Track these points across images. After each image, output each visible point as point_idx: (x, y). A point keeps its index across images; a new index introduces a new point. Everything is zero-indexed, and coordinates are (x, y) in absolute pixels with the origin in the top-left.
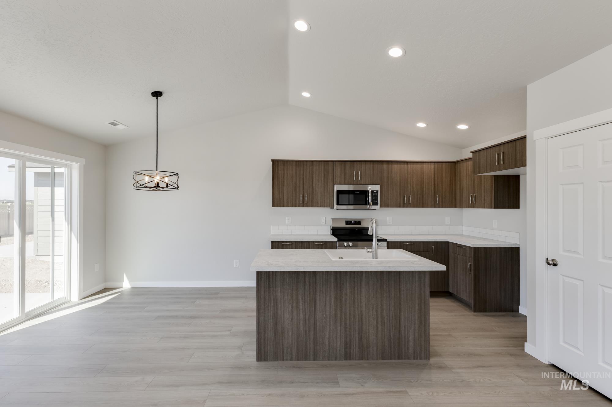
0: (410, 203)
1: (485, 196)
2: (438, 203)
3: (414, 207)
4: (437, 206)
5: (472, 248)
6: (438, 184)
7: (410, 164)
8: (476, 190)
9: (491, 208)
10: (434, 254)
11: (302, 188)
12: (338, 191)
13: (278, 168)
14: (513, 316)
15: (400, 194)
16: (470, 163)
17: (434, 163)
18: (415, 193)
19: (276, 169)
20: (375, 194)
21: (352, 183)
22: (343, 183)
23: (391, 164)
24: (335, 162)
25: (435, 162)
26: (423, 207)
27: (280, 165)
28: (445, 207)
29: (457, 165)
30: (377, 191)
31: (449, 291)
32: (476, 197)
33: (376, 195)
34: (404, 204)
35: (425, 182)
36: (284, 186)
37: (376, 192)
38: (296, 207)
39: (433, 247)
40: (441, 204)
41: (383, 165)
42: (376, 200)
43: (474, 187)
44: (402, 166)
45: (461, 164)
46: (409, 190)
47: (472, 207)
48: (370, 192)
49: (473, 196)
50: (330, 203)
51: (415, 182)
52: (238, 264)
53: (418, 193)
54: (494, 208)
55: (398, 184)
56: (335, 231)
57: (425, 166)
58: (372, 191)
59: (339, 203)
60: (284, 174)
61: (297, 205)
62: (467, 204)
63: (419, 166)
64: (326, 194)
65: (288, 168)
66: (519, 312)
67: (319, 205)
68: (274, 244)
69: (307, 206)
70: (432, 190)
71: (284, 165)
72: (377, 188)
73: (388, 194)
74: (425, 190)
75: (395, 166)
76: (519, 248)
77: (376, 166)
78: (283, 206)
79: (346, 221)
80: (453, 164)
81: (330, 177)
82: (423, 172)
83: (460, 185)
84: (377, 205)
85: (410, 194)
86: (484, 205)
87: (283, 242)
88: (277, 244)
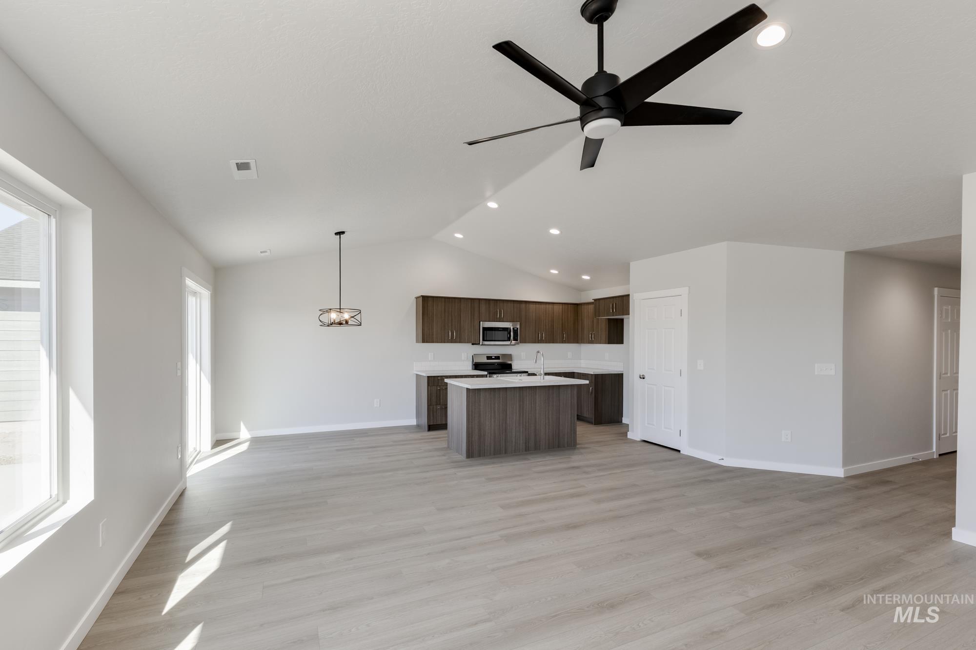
0: (543, 339)
1: (601, 335)
2: (565, 339)
3: (547, 343)
4: (565, 342)
5: (592, 375)
6: (565, 323)
7: (543, 305)
8: (595, 329)
9: (605, 344)
11: (450, 325)
12: (483, 328)
13: (427, 304)
14: (620, 425)
15: (535, 330)
16: (592, 307)
18: (547, 330)
21: (496, 320)
22: (488, 320)
23: (528, 304)
24: (480, 300)
25: (562, 304)
26: (553, 343)
27: (429, 301)
28: (570, 343)
29: (579, 307)
30: (517, 328)
32: (595, 335)
33: (517, 331)
34: (539, 340)
35: (555, 320)
36: (433, 322)
38: (444, 342)
40: (567, 340)
41: (522, 305)
42: (516, 336)
43: (593, 327)
44: (537, 306)
45: (583, 307)
46: (543, 328)
47: (591, 343)
48: (512, 329)
49: (592, 334)
50: (476, 339)
51: (547, 320)
52: (379, 404)
53: (550, 330)
54: (608, 344)
55: (534, 321)
56: (477, 366)
57: (556, 307)
58: (513, 328)
59: (484, 339)
60: (433, 310)
61: (447, 341)
62: (588, 340)
63: (550, 306)
64: (473, 331)
65: (437, 304)
66: (623, 422)
67: (466, 341)
68: (430, 378)
69: (456, 342)
70: (560, 328)
71: (433, 302)
72: (517, 325)
73: (526, 331)
74: (555, 328)
75: (532, 306)
76: (623, 374)
77: (515, 305)
78: (433, 342)
79: (487, 357)
80: (576, 305)
81: (477, 314)
82: (553, 312)
83: (582, 324)
84: (518, 340)
85: (544, 331)
86: (601, 341)
87: (438, 376)
88: (433, 378)
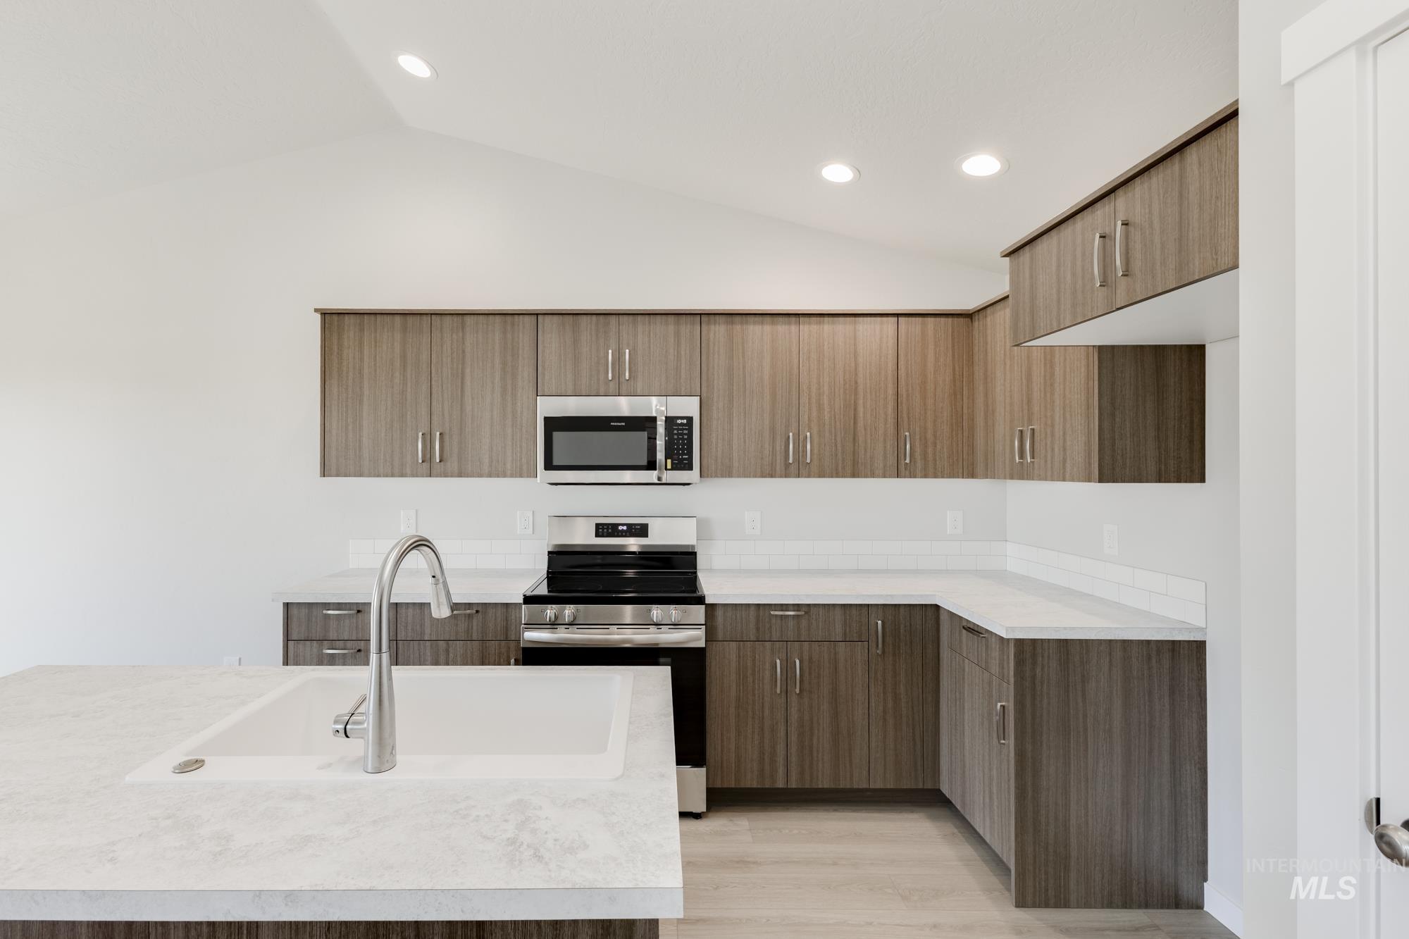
0: (808, 461)
1: (1064, 434)
2: (908, 461)
3: (821, 475)
4: (907, 472)
5: (1008, 644)
6: (908, 395)
7: (810, 323)
8: (1036, 409)
9: (1089, 481)
10: (884, 652)
11: (424, 411)
12: (548, 420)
13: (340, 338)
15: (773, 430)
17: (894, 319)
18: (827, 427)
19: (335, 341)
20: (683, 429)
21: (602, 391)
22: (569, 392)
23: (742, 323)
24: (540, 317)
25: (898, 315)
26: (854, 475)
27: (346, 328)
28: (935, 476)
29: (976, 324)
30: (690, 419)
31: (939, 790)
32: (1037, 438)
33: (686, 432)
34: (787, 465)
35: (861, 387)
36: (361, 402)
37: (685, 421)
38: (402, 475)
39: (880, 622)
40: (919, 464)
41: (712, 327)
42: (683, 449)
43: (1029, 401)
44: (782, 328)
45: (989, 319)
46: (806, 417)
47: (1021, 477)
48: (660, 422)
49: (1024, 434)
50: (524, 460)
51: (826, 388)
53: (838, 424)
54: (1100, 481)
55: (767, 392)
57: (864, 325)
58: (670, 420)
59: (555, 463)
60: (362, 359)
61: (408, 471)
62: (1007, 462)
63: (841, 328)
64: (509, 431)
65: (376, 337)
66: (1205, 909)
67: (486, 469)
68: (295, 611)
69: (445, 473)
70: (886, 414)
71: (362, 330)
72: (687, 406)
73: (731, 430)
74: (861, 415)
75: (755, 331)
76: (1204, 642)
77: (685, 329)
78: (359, 474)
79: (597, 525)
81: (525, 373)
82: (855, 352)
83: (986, 395)
84: (690, 468)
85: (810, 430)
86: (1064, 467)
87: (327, 606)
88: (304, 611)
